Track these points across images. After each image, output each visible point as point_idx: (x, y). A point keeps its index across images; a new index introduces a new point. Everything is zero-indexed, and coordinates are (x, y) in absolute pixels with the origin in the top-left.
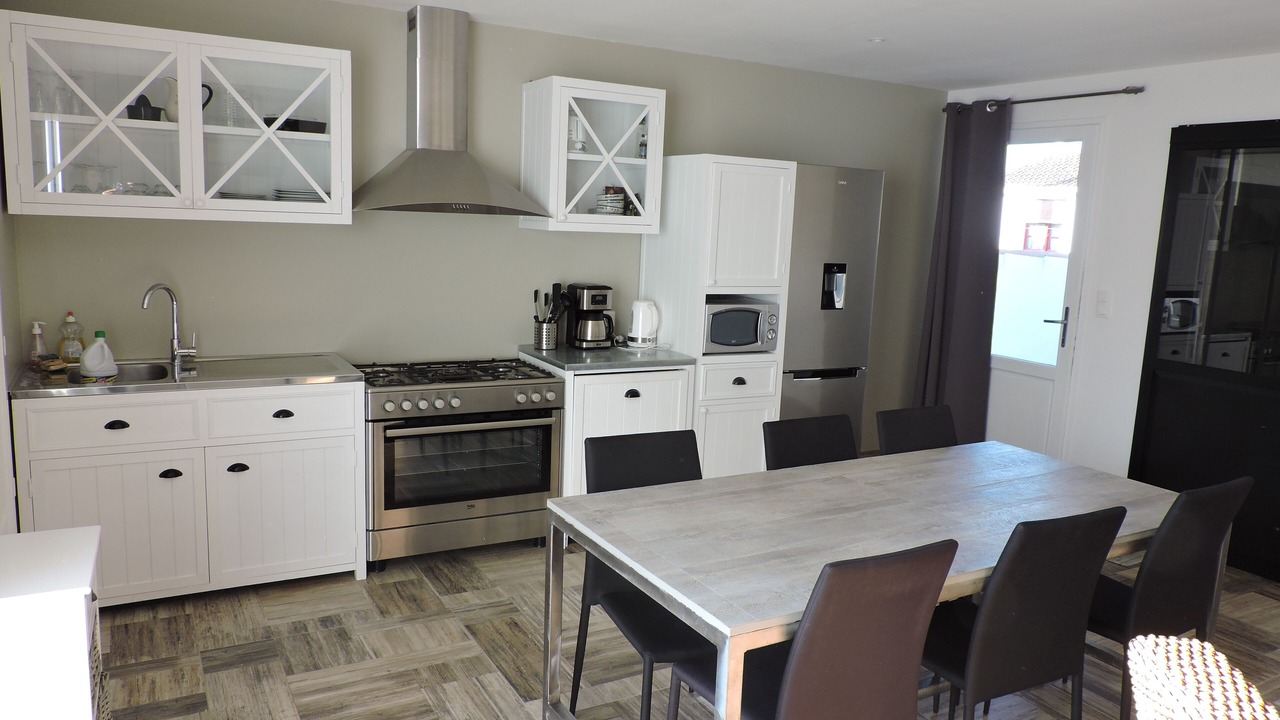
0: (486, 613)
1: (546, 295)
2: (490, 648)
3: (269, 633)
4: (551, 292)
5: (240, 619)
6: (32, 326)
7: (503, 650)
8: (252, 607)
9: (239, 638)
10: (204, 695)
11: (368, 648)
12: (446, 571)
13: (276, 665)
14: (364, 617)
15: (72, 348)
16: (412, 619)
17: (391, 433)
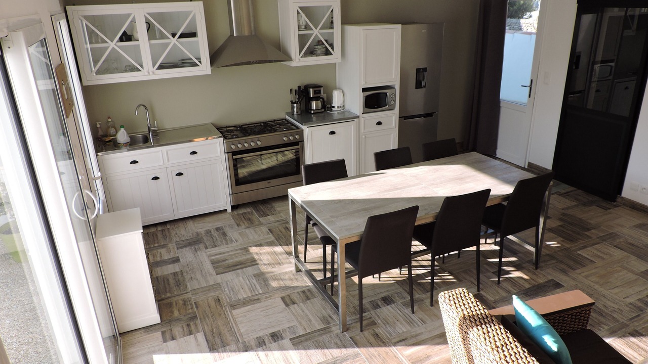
0: (276, 224)
1: (295, 90)
2: (277, 238)
3: (198, 234)
4: (297, 88)
5: (187, 229)
6: (97, 124)
7: (282, 238)
8: (190, 224)
9: (187, 236)
10: (178, 257)
11: (233, 239)
12: (261, 207)
13: (201, 246)
14: (231, 227)
15: (112, 131)
16: (248, 227)
17: (235, 157)
